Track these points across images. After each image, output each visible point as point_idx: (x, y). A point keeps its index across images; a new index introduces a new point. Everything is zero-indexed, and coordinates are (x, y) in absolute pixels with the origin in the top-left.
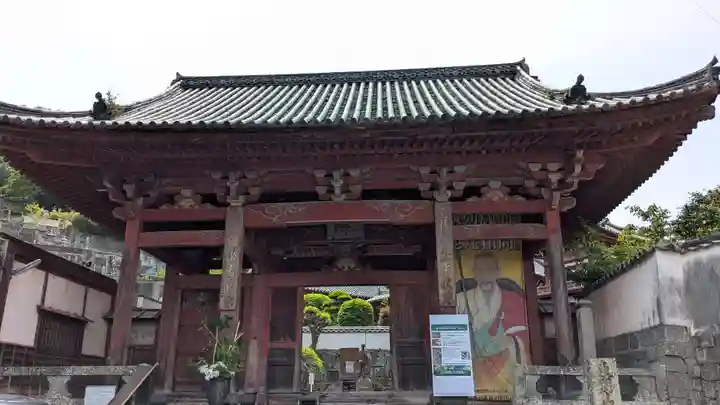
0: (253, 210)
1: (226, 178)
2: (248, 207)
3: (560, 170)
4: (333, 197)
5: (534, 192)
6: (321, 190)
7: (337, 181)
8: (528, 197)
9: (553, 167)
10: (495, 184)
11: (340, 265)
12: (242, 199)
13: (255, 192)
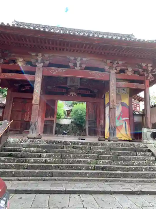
0: (46, 69)
1: (37, 55)
2: (44, 68)
3: (151, 67)
4: (75, 68)
5: (142, 73)
6: (71, 65)
7: (78, 61)
8: (140, 75)
9: (149, 65)
10: (130, 69)
11: (70, 94)
12: (42, 64)
13: (47, 62)
